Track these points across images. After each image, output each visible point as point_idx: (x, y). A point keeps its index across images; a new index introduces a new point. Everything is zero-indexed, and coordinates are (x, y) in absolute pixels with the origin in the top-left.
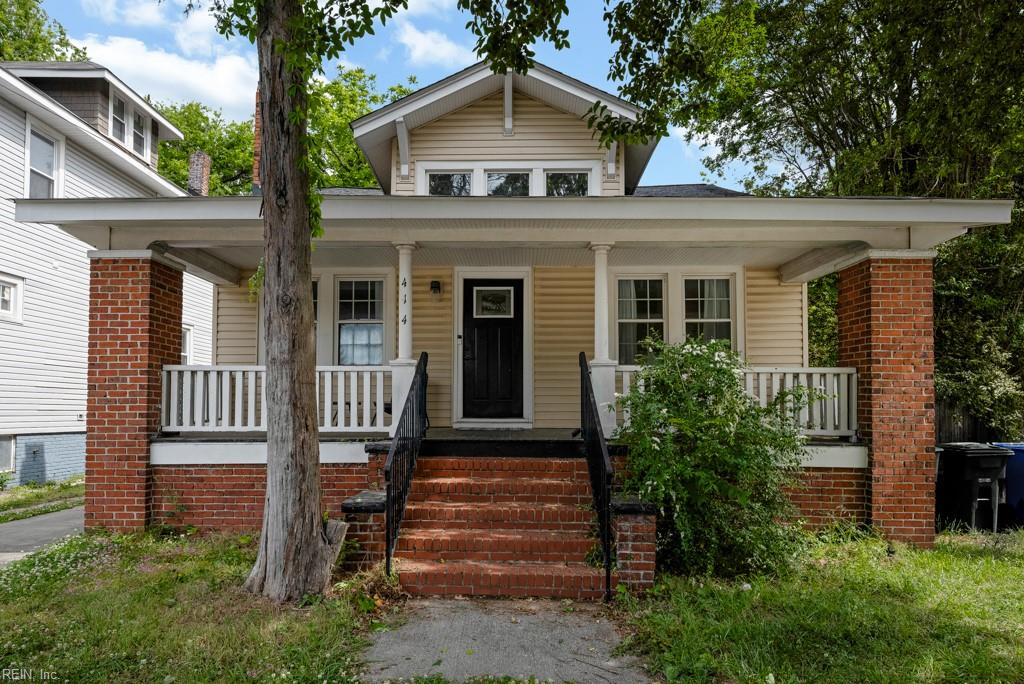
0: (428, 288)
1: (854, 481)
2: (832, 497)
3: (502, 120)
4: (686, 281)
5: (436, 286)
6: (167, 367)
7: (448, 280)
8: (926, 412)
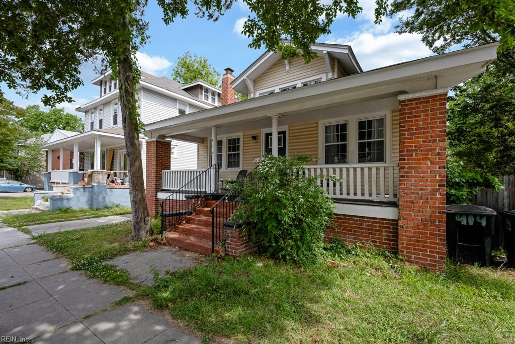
0: (251, 139)
1: (391, 226)
2: (377, 233)
3: (285, 67)
4: (359, 122)
5: (254, 138)
6: (163, 171)
7: (259, 135)
8: (439, 189)
